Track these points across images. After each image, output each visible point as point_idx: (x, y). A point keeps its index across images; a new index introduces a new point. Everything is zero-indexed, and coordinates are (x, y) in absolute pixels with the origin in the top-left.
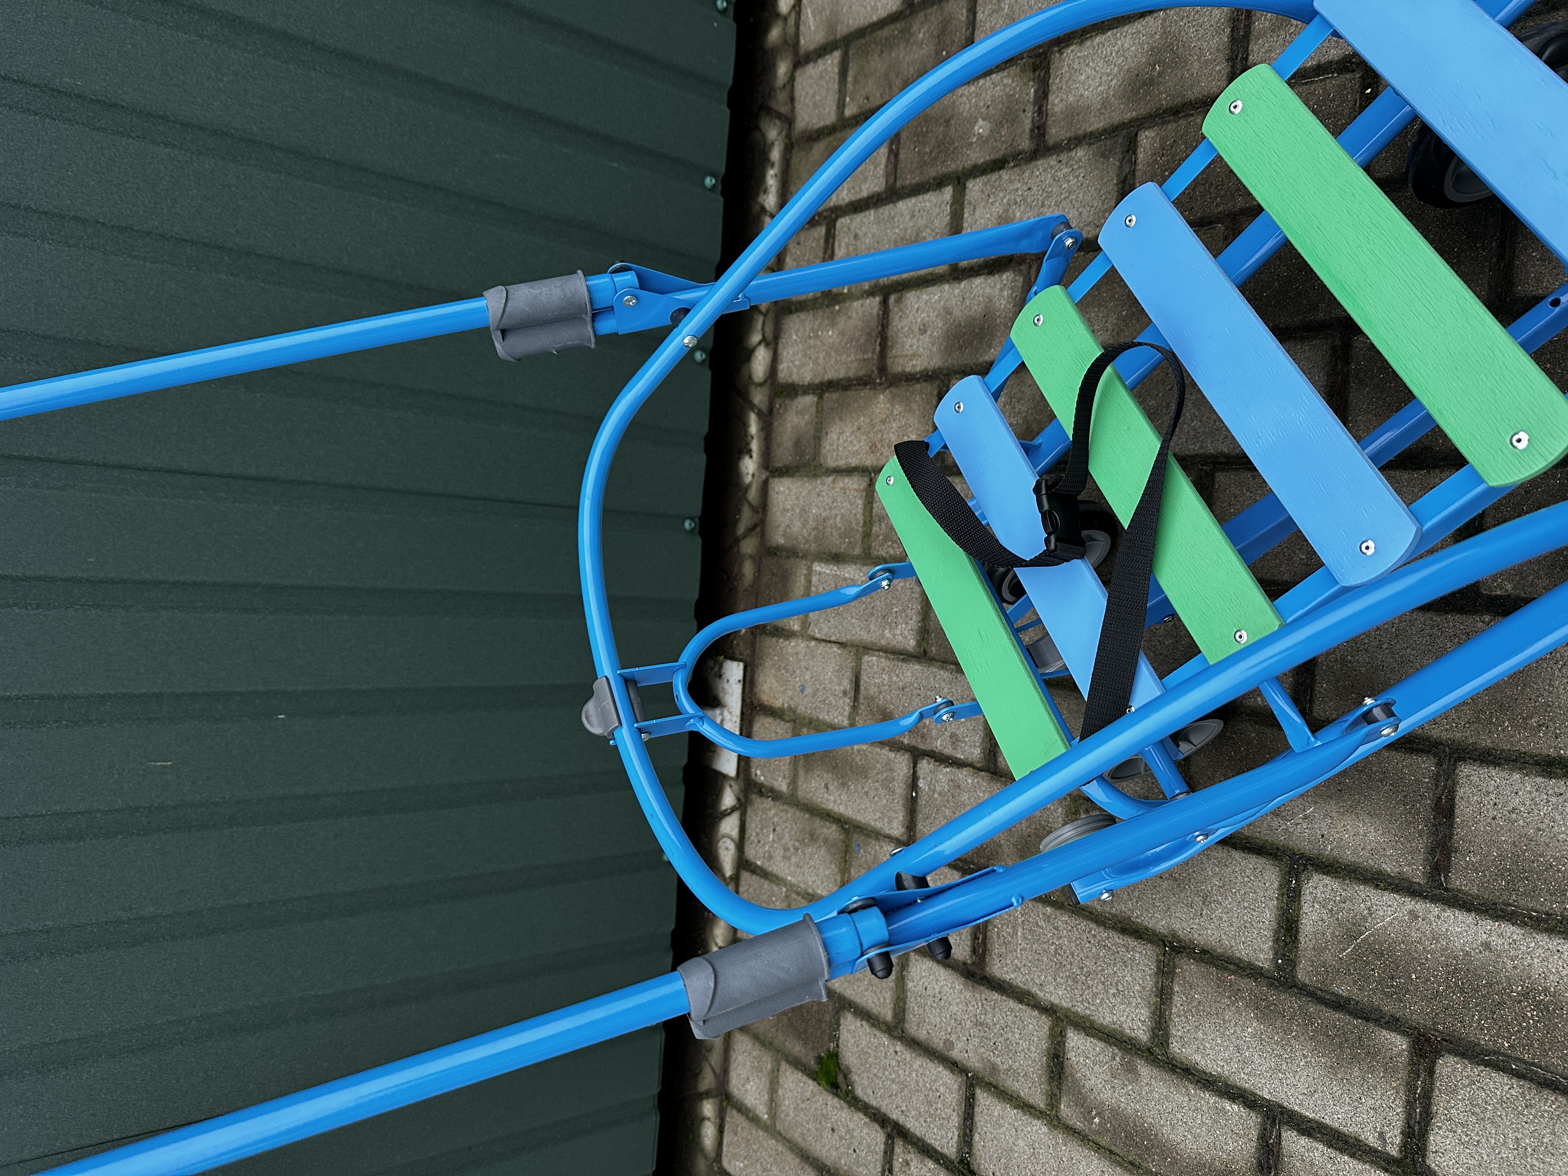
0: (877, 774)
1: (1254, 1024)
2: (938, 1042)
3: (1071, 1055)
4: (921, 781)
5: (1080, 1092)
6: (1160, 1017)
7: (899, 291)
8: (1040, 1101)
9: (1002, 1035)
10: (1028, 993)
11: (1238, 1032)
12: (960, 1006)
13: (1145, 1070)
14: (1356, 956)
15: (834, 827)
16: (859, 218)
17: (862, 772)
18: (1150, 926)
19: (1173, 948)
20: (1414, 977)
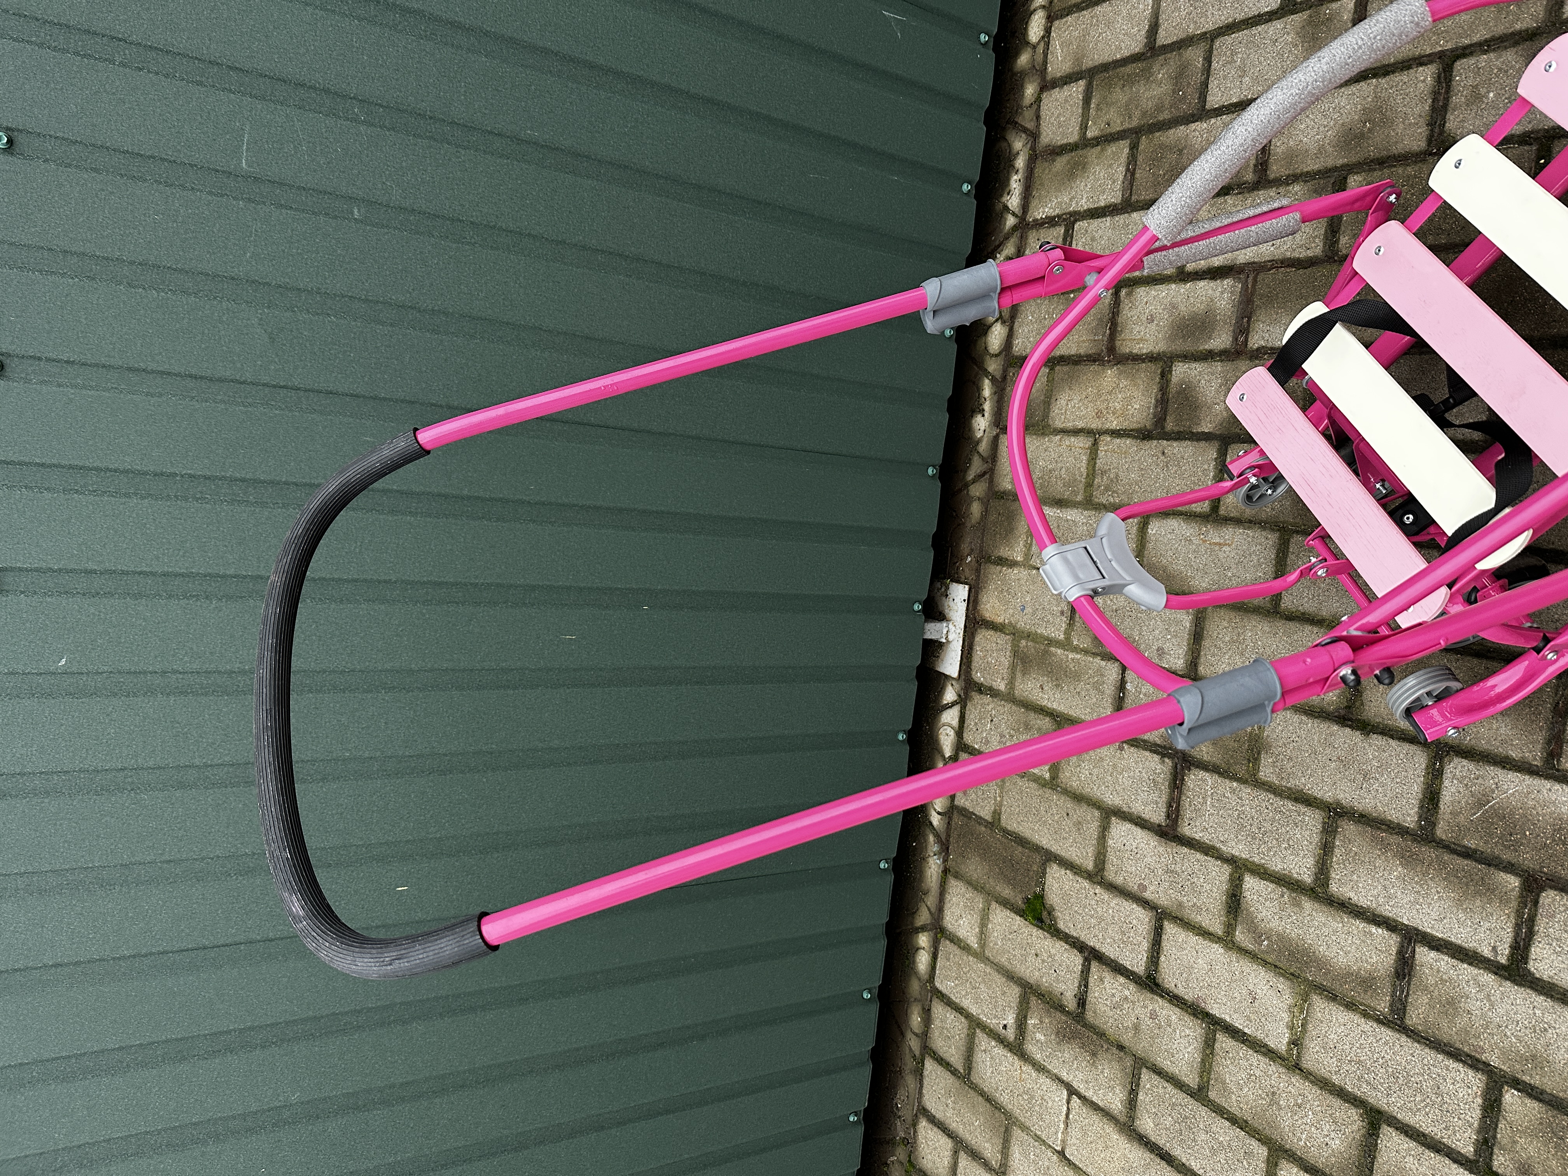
0: (1089, 678)
1: (1399, 869)
2: (1133, 886)
3: (1247, 894)
4: (1129, 684)
5: (1253, 922)
6: (1322, 865)
7: (1130, 286)
8: (1218, 930)
9: (1189, 880)
10: (1213, 848)
11: (1386, 875)
12: (1154, 858)
13: (1308, 905)
14: (1484, 819)
15: (1047, 719)
16: (1095, 223)
17: (1076, 676)
18: (1318, 796)
19: (1336, 813)
20: (1528, 833)
